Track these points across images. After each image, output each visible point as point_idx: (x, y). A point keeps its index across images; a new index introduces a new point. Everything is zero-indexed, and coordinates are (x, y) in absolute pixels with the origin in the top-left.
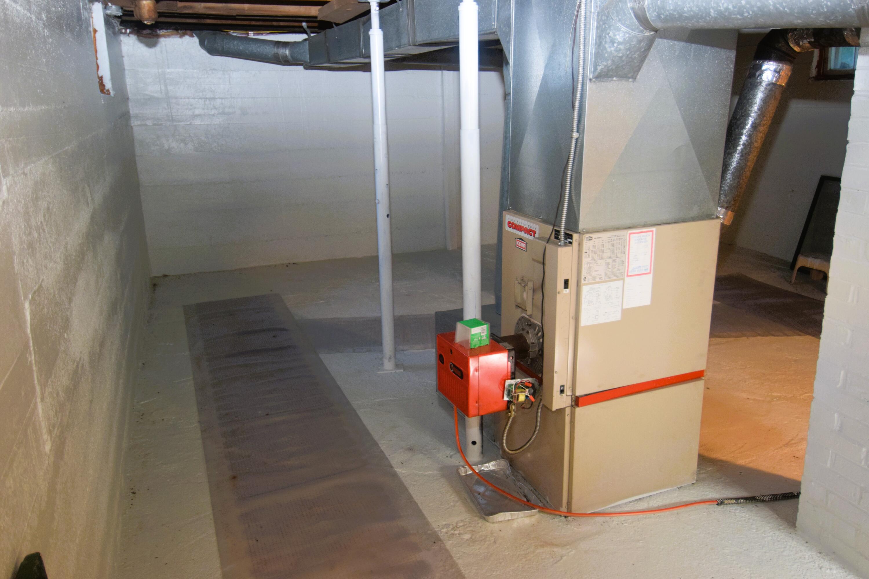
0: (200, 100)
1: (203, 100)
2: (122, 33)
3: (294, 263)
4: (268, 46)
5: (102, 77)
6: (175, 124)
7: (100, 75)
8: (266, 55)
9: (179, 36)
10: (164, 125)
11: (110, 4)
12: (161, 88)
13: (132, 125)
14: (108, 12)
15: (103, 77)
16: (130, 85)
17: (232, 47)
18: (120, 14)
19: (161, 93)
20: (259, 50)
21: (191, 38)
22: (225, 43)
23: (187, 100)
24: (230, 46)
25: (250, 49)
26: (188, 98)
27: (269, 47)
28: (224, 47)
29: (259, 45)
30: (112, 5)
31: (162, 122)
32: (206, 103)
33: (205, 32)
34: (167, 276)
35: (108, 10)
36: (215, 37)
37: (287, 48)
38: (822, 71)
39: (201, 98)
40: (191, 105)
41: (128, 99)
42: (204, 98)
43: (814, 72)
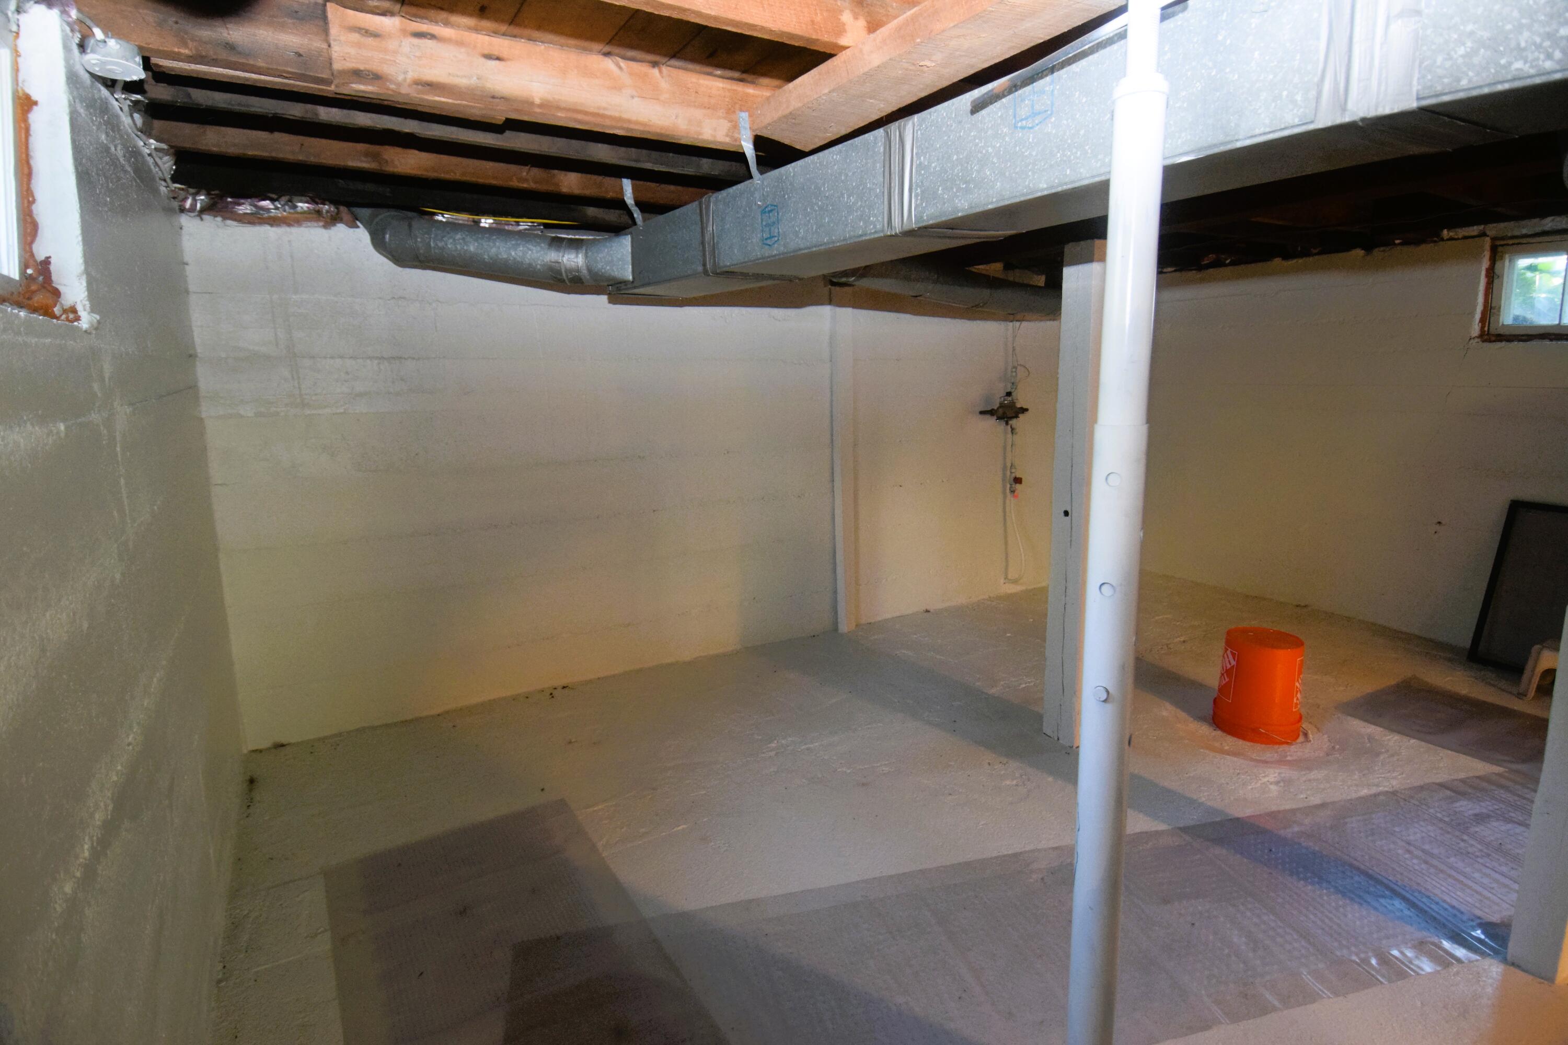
0: (368, 361)
1: (376, 362)
2: (182, 210)
3: (564, 687)
4: (535, 246)
5: (47, 262)
6: (308, 412)
7: (40, 255)
8: (530, 265)
9: (321, 224)
10: (282, 414)
11: (98, 33)
12: (276, 334)
13: (204, 415)
14: (94, 60)
15: (52, 260)
16: (202, 326)
17: (449, 246)
18: (137, 73)
19: (277, 345)
20: (513, 253)
21: (352, 230)
22: (433, 236)
23: (338, 361)
24: (446, 245)
25: (494, 250)
26: (341, 357)
27: (539, 248)
28: (432, 245)
29: (513, 242)
30: (106, 35)
31: (279, 410)
32: (382, 367)
33: (384, 214)
34: (283, 745)
35: (93, 51)
36: (410, 226)
37: (580, 251)
38: (1486, 329)
39: (371, 358)
40: (347, 373)
41: (192, 356)
42: (377, 358)
43: (1476, 329)
